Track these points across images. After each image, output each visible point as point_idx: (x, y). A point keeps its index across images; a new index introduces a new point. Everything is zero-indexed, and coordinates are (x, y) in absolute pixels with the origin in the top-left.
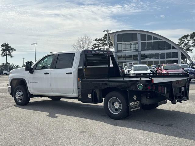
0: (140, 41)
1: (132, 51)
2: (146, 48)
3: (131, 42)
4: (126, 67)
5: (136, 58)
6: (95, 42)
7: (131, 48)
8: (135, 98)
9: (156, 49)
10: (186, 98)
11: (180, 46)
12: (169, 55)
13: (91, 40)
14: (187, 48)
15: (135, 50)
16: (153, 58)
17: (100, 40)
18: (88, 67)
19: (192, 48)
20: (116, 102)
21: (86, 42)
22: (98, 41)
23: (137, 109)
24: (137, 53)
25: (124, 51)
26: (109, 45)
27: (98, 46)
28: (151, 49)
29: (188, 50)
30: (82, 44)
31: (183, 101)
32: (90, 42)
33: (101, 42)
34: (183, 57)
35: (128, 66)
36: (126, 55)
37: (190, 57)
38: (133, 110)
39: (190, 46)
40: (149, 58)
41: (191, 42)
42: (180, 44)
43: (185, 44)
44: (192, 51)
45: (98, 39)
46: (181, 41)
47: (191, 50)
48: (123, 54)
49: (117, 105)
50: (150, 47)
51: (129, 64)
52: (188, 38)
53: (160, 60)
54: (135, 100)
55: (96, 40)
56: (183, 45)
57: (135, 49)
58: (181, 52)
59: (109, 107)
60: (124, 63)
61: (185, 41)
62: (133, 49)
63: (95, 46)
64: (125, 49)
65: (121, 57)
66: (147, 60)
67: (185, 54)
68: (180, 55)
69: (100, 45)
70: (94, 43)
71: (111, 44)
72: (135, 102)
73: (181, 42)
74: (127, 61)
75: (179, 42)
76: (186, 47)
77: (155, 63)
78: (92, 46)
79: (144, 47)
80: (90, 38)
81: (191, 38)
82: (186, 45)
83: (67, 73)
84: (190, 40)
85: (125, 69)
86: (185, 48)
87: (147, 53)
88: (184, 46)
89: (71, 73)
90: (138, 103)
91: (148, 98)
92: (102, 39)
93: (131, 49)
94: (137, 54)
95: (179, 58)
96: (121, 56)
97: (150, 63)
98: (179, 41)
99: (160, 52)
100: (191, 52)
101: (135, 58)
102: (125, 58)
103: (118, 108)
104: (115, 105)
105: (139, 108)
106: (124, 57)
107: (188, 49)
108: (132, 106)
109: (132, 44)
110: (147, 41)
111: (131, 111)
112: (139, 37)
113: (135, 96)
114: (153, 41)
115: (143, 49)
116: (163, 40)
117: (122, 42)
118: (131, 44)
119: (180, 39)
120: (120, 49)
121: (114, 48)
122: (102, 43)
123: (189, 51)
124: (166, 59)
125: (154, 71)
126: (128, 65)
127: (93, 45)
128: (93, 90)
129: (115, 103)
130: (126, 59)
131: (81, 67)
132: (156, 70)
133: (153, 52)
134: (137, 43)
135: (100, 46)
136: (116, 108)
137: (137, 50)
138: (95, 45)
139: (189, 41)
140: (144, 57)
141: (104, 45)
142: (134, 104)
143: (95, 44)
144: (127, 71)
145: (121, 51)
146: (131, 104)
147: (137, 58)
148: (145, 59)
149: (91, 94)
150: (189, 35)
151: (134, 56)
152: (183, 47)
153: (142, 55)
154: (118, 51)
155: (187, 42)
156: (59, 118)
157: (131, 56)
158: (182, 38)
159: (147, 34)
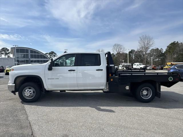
52: (48, 55)
81: (49, 54)
83: (97, 70)
89: (102, 70)
110: (33, 54)
112: (29, 51)
114: (37, 54)
115: (32, 57)
116: (42, 54)
156: (116, 114)
159: (33, 50)
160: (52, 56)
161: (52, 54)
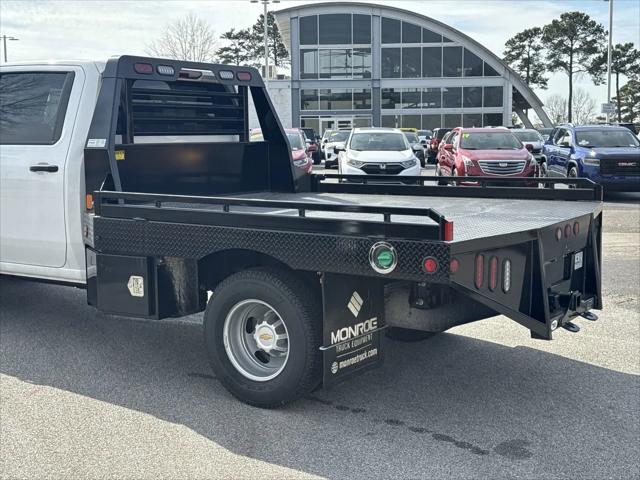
0: (377, 44)
1: (349, 78)
2: (399, 68)
3: (348, 47)
4: (329, 135)
5: (364, 103)
6: (227, 43)
7: (347, 67)
8: (355, 306)
9: (432, 72)
10: (591, 301)
11: (511, 66)
12: (473, 97)
13: (213, 32)
14: (531, 73)
15: (359, 74)
16: (421, 105)
17: (242, 35)
18: (139, 140)
19: (546, 74)
20: (265, 323)
21: (193, 40)
22: (236, 37)
23: (362, 357)
24: (366, 85)
25: (322, 76)
26: (275, 52)
27: (238, 56)
28: (415, 75)
29: (533, 82)
30: (179, 46)
31: (578, 321)
32: (208, 39)
33: (247, 43)
34: (520, 104)
35: (335, 131)
36: (329, 91)
37: (542, 105)
38: (343, 364)
39: (541, 67)
40: (406, 105)
41: (544, 53)
42: (511, 58)
43: (524, 60)
44: (545, 84)
45: (235, 33)
46: (513, 49)
47: (544, 82)
48: (320, 87)
49: (267, 336)
50: (412, 64)
51: (340, 122)
52: (537, 41)
53: (444, 111)
54: (356, 314)
55: (229, 36)
56: (518, 62)
57: (360, 71)
58: (514, 88)
59: (226, 342)
60: (321, 120)
61: (527, 48)
62: (353, 71)
63: (227, 56)
64: (327, 71)
65: (314, 98)
66: (400, 110)
67: (525, 95)
68: (511, 95)
69: (243, 53)
70: (223, 47)
71: (281, 52)
72: (357, 327)
73: (513, 53)
74: (333, 113)
75: (506, 53)
76: (528, 72)
77: (429, 122)
78: (217, 57)
79: (391, 64)
80: (210, 25)
81: (546, 40)
82: (527, 62)
83: (34, 169)
84: (542, 45)
85: (326, 141)
86: (524, 73)
87: (400, 85)
88: (521, 68)
89: (54, 169)
90: (370, 327)
91: (418, 307)
92: (251, 33)
93: (349, 71)
94: (367, 87)
95: (507, 108)
96: (312, 93)
97: (410, 122)
98: (508, 50)
99: (443, 83)
100: (542, 88)
101: (360, 103)
102: (326, 102)
103: (272, 351)
104: (256, 336)
105: (374, 352)
106: (322, 98)
107: (534, 79)
108: (340, 349)
109: (352, 52)
110: (401, 45)
111: (334, 371)
112: (376, 29)
113: (356, 294)
114: (422, 45)
115: (389, 72)
116: (458, 43)
117: (319, 46)
118: (348, 52)
119: (510, 43)
120: (309, 69)
121: (290, 66)
122: (250, 47)
123: (537, 82)
124: (462, 111)
125: (425, 150)
126: (336, 124)
127: (217, 53)
128: (151, 261)
129: (257, 327)
130: (329, 105)
131: (100, 143)
132: (428, 146)
133: (422, 84)
134: (368, 51)
135: (244, 58)
136: (263, 351)
137: (367, 75)
138: (224, 53)
139: (537, 49)
140: (392, 99)
141: (257, 52)
142: (348, 336)
143: (227, 49)
144: (330, 148)
145: (315, 76)
146: (334, 339)
147: (367, 102)
148: (394, 108)
149: (141, 280)
150: (539, 29)
151: (358, 96)
152: (517, 69)
153: (383, 94)
154: (304, 76)
155: (532, 52)
157: (346, 97)
158: (516, 37)
159: (402, 18)
160: (570, 51)
161: (573, 36)
